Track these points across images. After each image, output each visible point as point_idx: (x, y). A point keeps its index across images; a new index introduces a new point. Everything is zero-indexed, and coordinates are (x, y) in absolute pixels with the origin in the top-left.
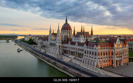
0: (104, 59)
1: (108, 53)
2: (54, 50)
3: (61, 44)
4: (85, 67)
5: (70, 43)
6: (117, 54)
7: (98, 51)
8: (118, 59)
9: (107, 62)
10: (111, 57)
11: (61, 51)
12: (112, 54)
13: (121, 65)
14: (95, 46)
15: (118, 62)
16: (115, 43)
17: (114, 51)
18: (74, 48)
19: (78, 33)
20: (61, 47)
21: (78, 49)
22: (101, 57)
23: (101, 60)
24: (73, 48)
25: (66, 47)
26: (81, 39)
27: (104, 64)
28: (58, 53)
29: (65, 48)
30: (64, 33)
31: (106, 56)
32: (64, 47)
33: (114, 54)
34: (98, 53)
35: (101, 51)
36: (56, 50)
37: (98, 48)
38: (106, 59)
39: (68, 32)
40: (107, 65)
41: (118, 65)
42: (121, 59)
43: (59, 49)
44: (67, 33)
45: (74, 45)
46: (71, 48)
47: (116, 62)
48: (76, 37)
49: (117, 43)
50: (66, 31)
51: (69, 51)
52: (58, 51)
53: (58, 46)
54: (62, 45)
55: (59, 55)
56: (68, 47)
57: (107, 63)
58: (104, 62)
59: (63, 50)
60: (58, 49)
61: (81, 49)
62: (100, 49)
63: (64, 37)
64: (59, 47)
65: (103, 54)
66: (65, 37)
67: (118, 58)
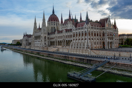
0: (95, 41)
1: (99, 35)
2: (39, 42)
3: (47, 35)
4: (74, 52)
5: (57, 32)
6: (108, 34)
7: (89, 30)
8: (110, 41)
9: (98, 44)
10: (102, 39)
11: (47, 43)
12: (104, 35)
13: (113, 48)
14: (85, 24)
15: (109, 44)
16: (106, 22)
17: (105, 32)
18: (62, 36)
19: (65, 20)
20: (47, 39)
21: (66, 36)
22: (92, 38)
23: (92, 41)
24: (60, 37)
25: (53, 37)
26: (69, 26)
27: (95, 46)
28: (44, 44)
29: (52, 39)
30: (51, 24)
31: (97, 37)
32: (50, 39)
33: (105, 34)
34: (88, 32)
35: (92, 31)
36: (41, 42)
37: (89, 26)
38: (97, 41)
39: (56, 23)
40: (98, 47)
41: (110, 48)
42: (112, 41)
43: (45, 41)
44: (54, 25)
45: (62, 32)
46: (58, 37)
47: (107, 44)
48: (63, 25)
49: (108, 23)
50: (53, 22)
51: (55, 42)
52: (43, 43)
53: (43, 37)
54: (48, 37)
55: (45, 47)
56: (54, 37)
57: (98, 46)
58: (95, 44)
59: (49, 42)
60: (43, 41)
61: (69, 36)
62: (91, 28)
63: (50, 28)
64: (45, 39)
65: (94, 34)
66: (52, 29)
67: (110, 39)
